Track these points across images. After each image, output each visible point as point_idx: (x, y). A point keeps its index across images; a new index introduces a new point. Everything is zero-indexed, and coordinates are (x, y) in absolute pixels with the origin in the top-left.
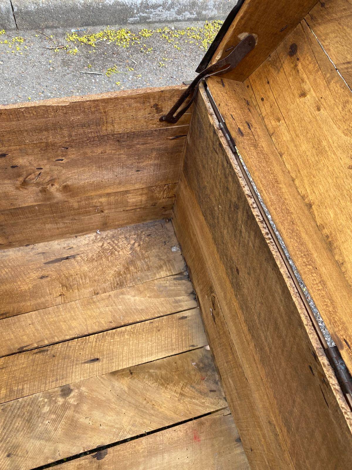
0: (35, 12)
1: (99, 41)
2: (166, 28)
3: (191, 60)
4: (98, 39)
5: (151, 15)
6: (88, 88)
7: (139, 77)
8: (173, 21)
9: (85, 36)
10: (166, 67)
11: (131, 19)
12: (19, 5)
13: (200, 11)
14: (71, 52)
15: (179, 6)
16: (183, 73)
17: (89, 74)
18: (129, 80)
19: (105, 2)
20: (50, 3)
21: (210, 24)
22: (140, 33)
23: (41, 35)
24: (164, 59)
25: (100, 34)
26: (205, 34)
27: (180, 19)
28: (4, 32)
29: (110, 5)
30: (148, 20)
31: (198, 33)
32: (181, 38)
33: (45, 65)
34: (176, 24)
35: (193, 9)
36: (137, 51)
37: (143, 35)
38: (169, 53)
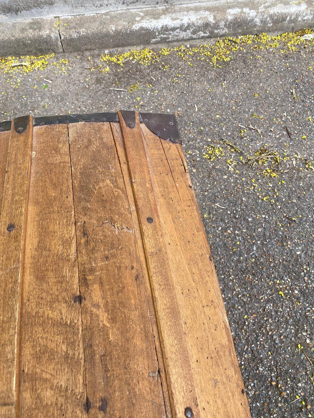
0: (78, 39)
1: (126, 60)
2: (182, 46)
3: (201, 75)
4: (126, 59)
5: (170, 36)
6: (115, 103)
7: (155, 93)
8: (189, 40)
9: (115, 56)
10: (179, 83)
11: (154, 40)
12: (65, 34)
13: (212, 30)
14: (103, 71)
15: (194, 28)
16: (192, 88)
17: (116, 90)
18: (147, 96)
19: (132, 28)
20: (89, 32)
21: (221, 41)
22: (160, 52)
23: (81, 56)
24: (178, 75)
25: (128, 54)
26: (215, 51)
27: (195, 37)
28: (54, 55)
29: (136, 30)
30: (167, 40)
31: (210, 50)
32: (194, 55)
33: (83, 83)
34: (192, 42)
35: (206, 29)
36: (156, 68)
37: (163, 53)
38: (183, 69)
